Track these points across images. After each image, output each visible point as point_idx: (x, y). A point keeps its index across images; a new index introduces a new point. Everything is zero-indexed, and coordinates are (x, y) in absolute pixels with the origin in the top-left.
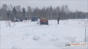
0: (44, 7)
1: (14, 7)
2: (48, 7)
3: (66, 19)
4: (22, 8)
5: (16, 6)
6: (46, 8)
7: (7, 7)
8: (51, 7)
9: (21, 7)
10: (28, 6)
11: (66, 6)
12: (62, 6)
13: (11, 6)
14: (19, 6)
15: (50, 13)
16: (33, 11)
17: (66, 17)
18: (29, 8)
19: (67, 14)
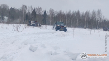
0: (70, 11)
1: (34, 9)
2: (75, 11)
3: (96, 29)
4: (43, 11)
5: (37, 8)
6: (72, 12)
7: (27, 8)
8: (79, 12)
9: (42, 9)
10: (51, 9)
11: (99, 12)
12: (93, 11)
13: (32, 7)
14: (40, 8)
15: (77, 19)
16: (56, 15)
17: (97, 26)
18: (52, 12)
19: (98, 21)
